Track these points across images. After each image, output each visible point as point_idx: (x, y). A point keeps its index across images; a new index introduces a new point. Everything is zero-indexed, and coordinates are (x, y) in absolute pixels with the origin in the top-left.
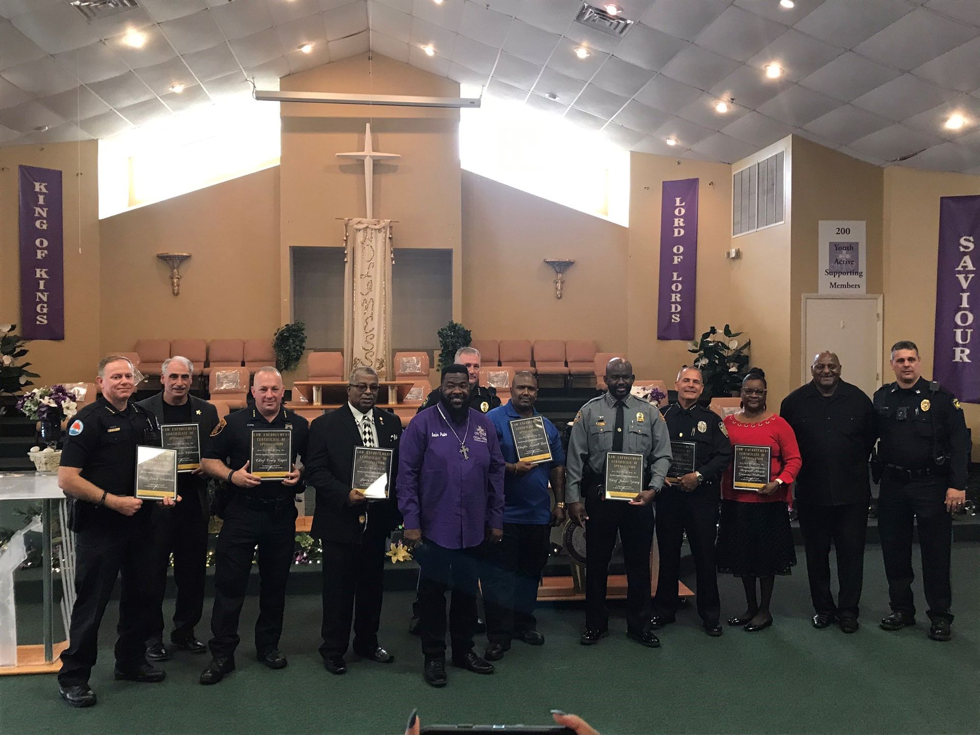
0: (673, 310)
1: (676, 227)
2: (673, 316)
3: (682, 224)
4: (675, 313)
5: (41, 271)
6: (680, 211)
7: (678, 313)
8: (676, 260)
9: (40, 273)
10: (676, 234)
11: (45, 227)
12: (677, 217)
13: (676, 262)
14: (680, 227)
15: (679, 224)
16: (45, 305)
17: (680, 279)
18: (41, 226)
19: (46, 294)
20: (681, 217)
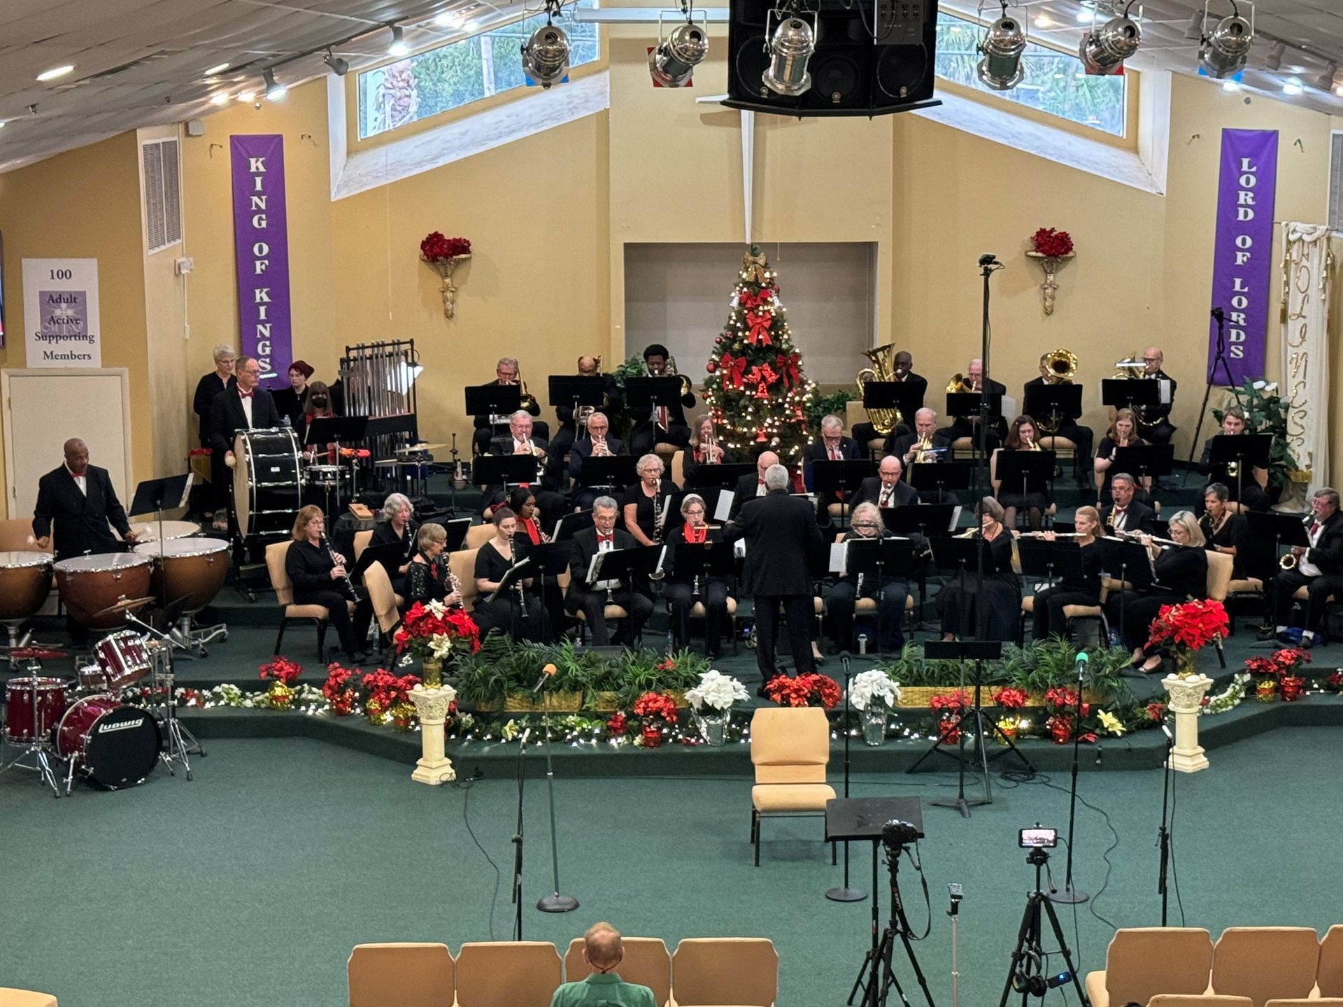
0: (1233, 338)
1: (1242, 206)
2: (1233, 348)
3: (1250, 202)
4: (1235, 343)
5: (261, 292)
6: (1248, 180)
7: (1240, 344)
8: (1240, 259)
9: (261, 295)
10: (1241, 217)
11: (264, 224)
12: (1243, 189)
13: (1239, 262)
14: (1247, 206)
15: (1246, 200)
16: (268, 343)
17: (1246, 290)
18: (260, 224)
19: (268, 325)
20: (1250, 190)
